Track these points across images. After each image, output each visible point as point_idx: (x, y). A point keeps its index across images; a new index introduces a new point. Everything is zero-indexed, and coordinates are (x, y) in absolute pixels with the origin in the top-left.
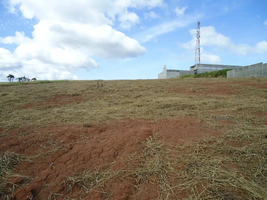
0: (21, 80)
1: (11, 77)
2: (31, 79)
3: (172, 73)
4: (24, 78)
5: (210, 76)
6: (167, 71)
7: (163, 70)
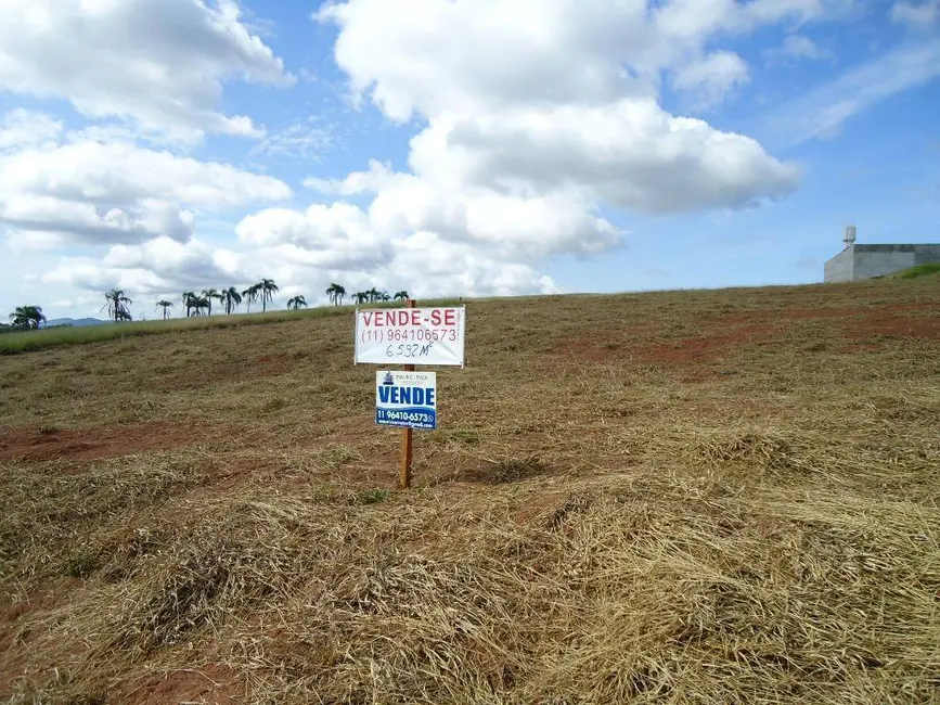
0: (365, 300)
1: (337, 292)
2: (392, 296)
3: (881, 256)
4: (373, 292)
6: (855, 251)
7: (845, 245)
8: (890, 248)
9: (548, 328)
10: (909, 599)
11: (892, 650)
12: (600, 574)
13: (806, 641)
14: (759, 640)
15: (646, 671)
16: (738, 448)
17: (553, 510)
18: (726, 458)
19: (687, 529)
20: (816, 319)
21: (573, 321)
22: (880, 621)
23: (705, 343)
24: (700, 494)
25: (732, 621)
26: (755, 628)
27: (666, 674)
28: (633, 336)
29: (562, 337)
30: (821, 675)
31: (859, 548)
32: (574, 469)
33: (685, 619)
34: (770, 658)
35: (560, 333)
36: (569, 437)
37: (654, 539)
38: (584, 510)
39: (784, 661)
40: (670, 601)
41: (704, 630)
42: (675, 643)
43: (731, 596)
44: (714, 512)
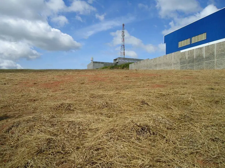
3: (98, 64)
5: (120, 67)
6: (93, 63)
7: (91, 61)
8: (99, 63)
9: (17, 78)
10: (87, 134)
11: (82, 144)
12: (20, 142)
13: (66, 147)
14: (56, 149)
15: (28, 163)
16: (60, 107)
17: (8, 128)
18: (56, 109)
19: (43, 127)
20: (83, 77)
21: (25, 76)
22: (81, 139)
23: (59, 82)
24: (48, 118)
25: (51, 146)
26: (56, 147)
27: (32, 162)
28: (41, 81)
29: (21, 81)
30: (68, 153)
31: (79, 125)
32: (17, 116)
33: (39, 148)
34: (58, 152)
35: (21, 80)
36: (17, 108)
37: (35, 131)
38: (17, 126)
39: (60, 152)
40: (36, 145)
41: (44, 150)
42: (36, 155)
43: (51, 141)
44: (51, 122)
